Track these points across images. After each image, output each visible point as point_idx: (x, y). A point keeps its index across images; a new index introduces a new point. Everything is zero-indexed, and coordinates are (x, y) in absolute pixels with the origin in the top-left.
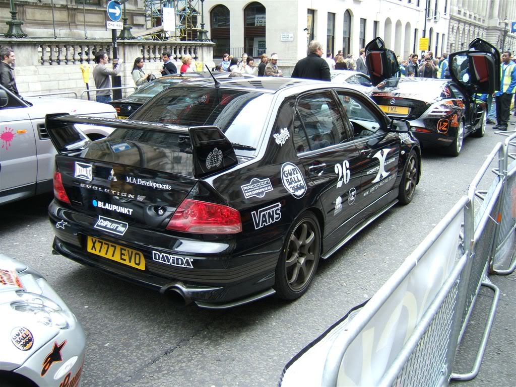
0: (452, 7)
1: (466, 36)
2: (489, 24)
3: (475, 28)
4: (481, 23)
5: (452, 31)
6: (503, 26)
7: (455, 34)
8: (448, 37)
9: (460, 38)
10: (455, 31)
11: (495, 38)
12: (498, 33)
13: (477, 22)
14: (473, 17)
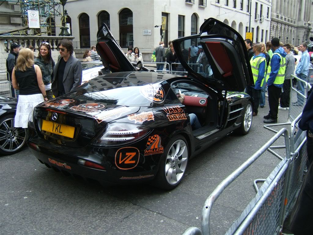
0: (272, 13)
1: (283, 32)
2: (298, 24)
3: (288, 27)
4: (293, 24)
5: (273, 29)
6: (307, 25)
7: (275, 30)
8: (270, 32)
9: (279, 33)
10: (275, 28)
11: (302, 33)
12: (304, 30)
13: (290, 23)
14: (287, 19)
